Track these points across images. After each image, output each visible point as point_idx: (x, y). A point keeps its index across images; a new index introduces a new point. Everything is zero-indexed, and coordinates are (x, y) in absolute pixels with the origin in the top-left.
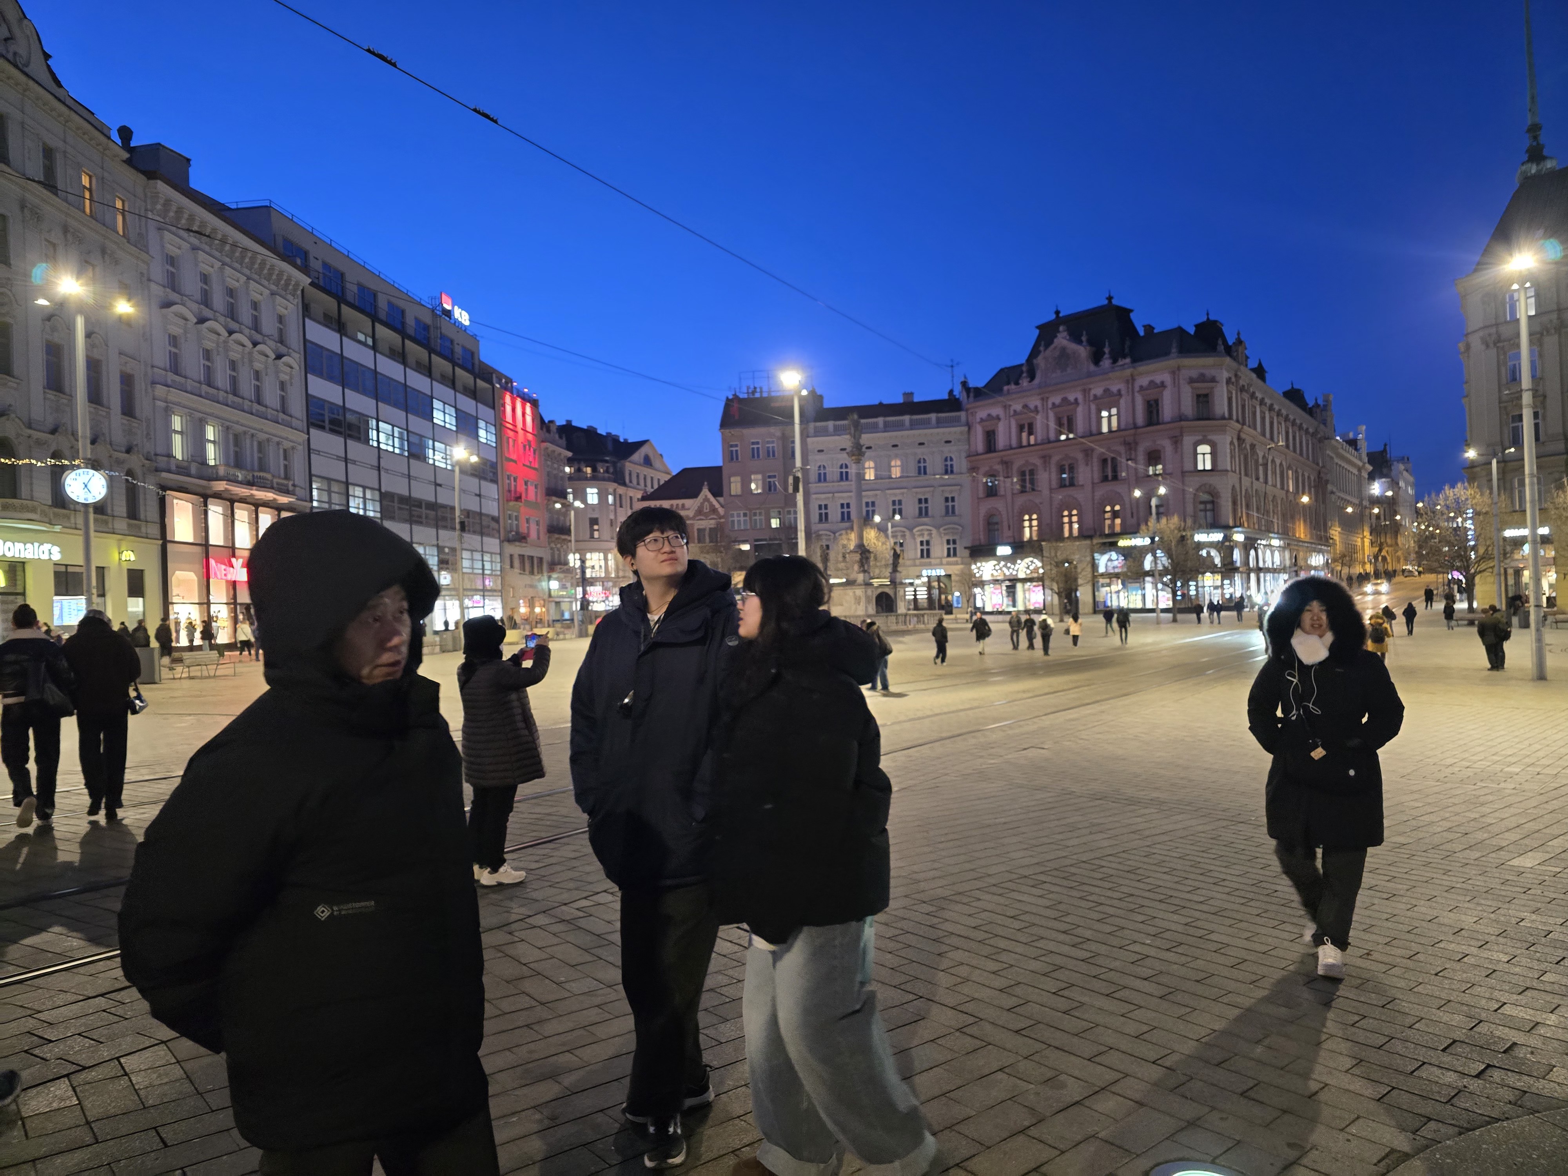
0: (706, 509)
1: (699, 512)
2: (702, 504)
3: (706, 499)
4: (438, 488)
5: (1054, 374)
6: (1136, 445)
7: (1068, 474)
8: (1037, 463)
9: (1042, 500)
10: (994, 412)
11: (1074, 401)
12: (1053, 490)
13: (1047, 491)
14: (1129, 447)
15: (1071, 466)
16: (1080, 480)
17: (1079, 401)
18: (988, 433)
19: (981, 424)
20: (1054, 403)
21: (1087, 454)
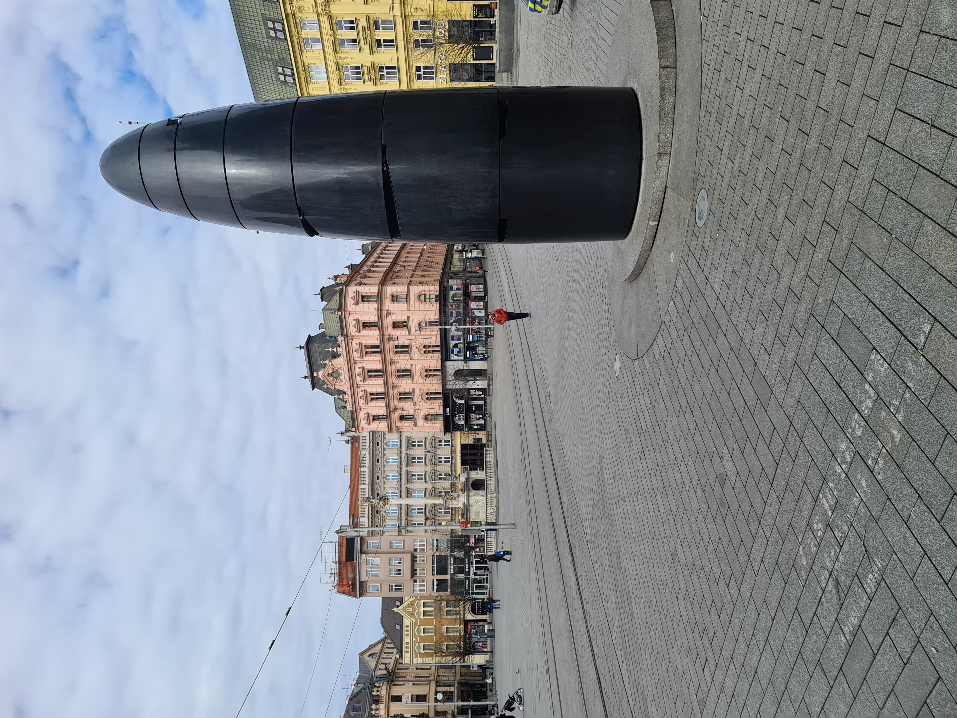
0: (411, 609)
1: (411, 614)
2: (407, 613)
3: (404, 609)
5: (343, 380)
6: (390, 335)
7: (405, 373)
8: (396, 391)
9: (418, 389)
10: (362, 415)
11: (360, 370)
12: (413, 383)
13: (413, 386)
14: (390, 338)
15: (398, 371)
16: (408, 367)
17: (361, 366)
18: (374, 419)
19: (369, 423)
20: (361, 381)
21: (392, 362)
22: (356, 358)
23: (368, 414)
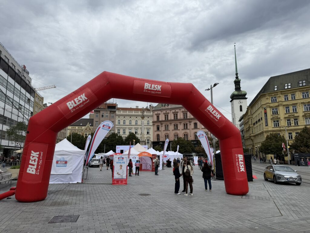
0: (88, 129)
1: (86, 129)
2: (87, 128)
3: (88, 127)
4: (19, 117)
6: (191, 122)
7: (176, 127)
9: (170, 132)
10: (159, 112)
12: (172, 130)
14: (190, 122)
15: (177, 125)
16: (179, 128)
17: (179, 111)
18: (157, 116)
19: (156, 114)
20: (173, 111)
21: (180, 123)
23: (160, 114)
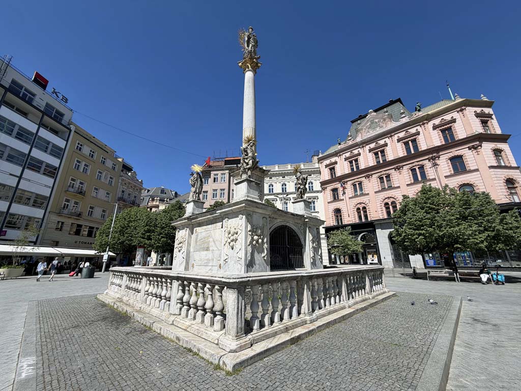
5: (368, 134)
6: (438, 157)
7: (386, 182)
8: (363, 179)
9: (369, 199)
10: (333, 160)
11: (383, 143)
12: (376, 193)
13: (372, 193)
14: (433, 160)
15: (388, 177)
16: (395, 184)
17: (388, 142)
18: (331, 169)
19: (326, 166)
20: (370, 147)
21: (399, 169)
22: (396, 136)
23: (336, 163)
